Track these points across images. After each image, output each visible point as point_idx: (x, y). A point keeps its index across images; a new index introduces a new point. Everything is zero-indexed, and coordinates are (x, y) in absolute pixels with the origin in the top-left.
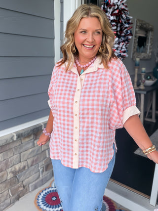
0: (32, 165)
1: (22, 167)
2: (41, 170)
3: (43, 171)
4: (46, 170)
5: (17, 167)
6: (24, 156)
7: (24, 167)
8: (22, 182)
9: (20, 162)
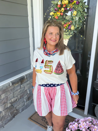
0: (20, 99)
1: (15, 100)
2: (25, 101)
3: (26, 101)
4: (28, 101)
5: (13, 100)
6: (16, 94)
7: (16, 100)
8: (16, 108)
9: (14, 97)
